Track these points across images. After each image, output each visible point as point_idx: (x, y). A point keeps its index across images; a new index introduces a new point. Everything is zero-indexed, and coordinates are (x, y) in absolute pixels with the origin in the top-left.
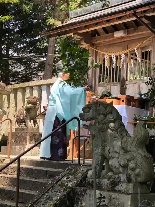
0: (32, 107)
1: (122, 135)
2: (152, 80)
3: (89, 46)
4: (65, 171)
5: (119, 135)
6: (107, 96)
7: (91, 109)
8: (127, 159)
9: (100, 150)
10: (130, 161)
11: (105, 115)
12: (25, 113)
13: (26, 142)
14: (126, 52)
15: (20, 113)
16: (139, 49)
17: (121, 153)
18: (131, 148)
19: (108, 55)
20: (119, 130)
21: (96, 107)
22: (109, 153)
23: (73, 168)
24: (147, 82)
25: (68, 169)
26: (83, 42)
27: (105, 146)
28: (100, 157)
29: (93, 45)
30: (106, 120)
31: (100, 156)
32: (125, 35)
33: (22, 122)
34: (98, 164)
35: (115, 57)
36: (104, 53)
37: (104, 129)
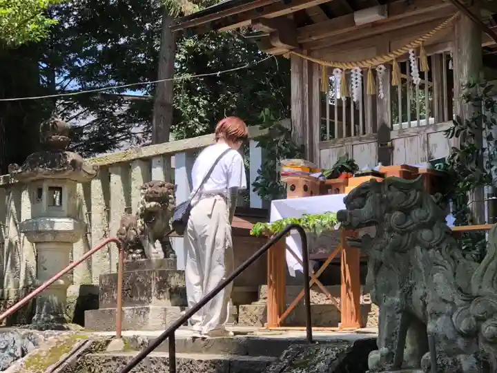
0: (156, 209)
1: (452, 257)
2: (461, 124)
3: (291, 50)
4: (281, 358)
5: (445, 259)
6: (348, 171)
7: (369, 199)
8: (474, 316)
9: (397, 299)
10: (484, 320)
11: (406, 211)
12: (139, 224)
13: (149, 296)
14: (387, 59)
15: (127, 225)
16: (422, 51)
17: (458, 302)
18: (480, 287)
19: (341, 69)
20: (444, 246)
21: (380, 192)
22: (425, 305)
23: (301, 350)
24: (448, 131)
25: (287, 355)
26: (275, 41)
27: (411, 289)
28: (400, 316)
29: (300, 47)
30: (409, 222)
31: (398, 313)
32: (383, 18)
33: (135, 248)
34: (396, 333)
35: (362, 72)
36: (331, 65)
37: (406, 245)
